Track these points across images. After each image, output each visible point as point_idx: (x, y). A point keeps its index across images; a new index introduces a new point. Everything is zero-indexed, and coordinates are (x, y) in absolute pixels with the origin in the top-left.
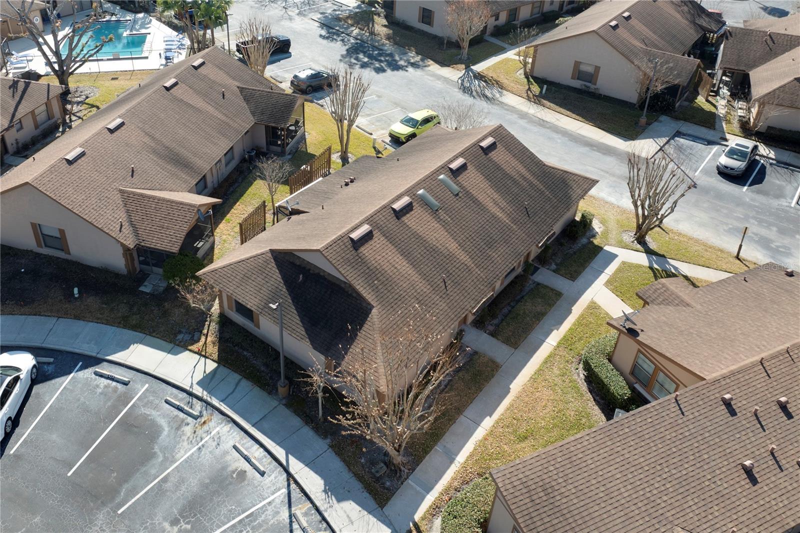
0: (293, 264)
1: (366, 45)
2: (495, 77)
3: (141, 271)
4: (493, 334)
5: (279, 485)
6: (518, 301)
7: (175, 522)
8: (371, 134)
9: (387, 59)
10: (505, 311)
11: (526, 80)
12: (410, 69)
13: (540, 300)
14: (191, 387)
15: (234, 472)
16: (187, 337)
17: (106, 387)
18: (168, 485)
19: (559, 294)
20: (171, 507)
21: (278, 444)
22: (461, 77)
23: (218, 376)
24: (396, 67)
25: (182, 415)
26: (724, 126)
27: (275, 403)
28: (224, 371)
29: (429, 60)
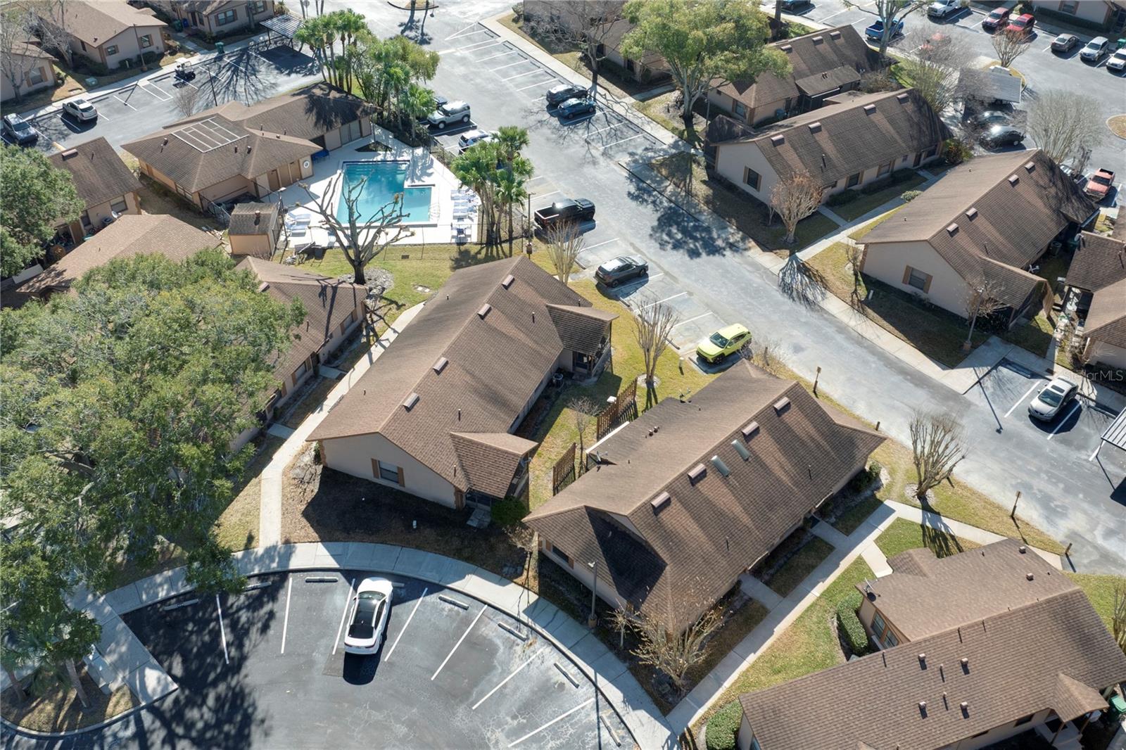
0: (604, 520)
1: (681, 211)
2: (821, 272)
3: (466, 505)
4: (767, 583)
5: (589, 695)
6: (794, 553)
7: (514, 717)
8: (678, 349)
9: (703, 235)
10: (782, 562)
11: (853, 278)
12: (728, 253)
13: (813, 553)
14: (518, 614)
15: (555, 684)
16: (511, 570)
17: (450, 610)
18: (507, 691)
19: (831, 548)
20: (511, 706)
21: (589, 664)
22: (783, 269)
23: (539, 606)
24: (713, 250)
25: (513, 637)
26: (1056, 354)
27: (586, 632)
28: (544, 602)
29: (751, 240)
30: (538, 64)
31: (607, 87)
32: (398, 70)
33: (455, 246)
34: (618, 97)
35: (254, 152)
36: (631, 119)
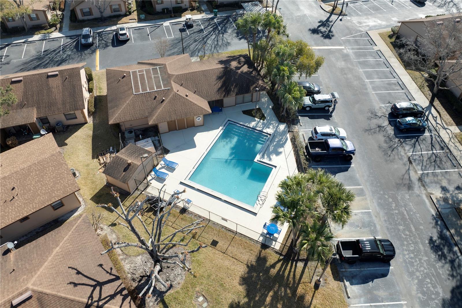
30: (395, 74)
31: (441, 111)
32: (286, 68)
33: (259, 246)
34: (446, 124)
35: (165, 103)
36: (452, 149)
